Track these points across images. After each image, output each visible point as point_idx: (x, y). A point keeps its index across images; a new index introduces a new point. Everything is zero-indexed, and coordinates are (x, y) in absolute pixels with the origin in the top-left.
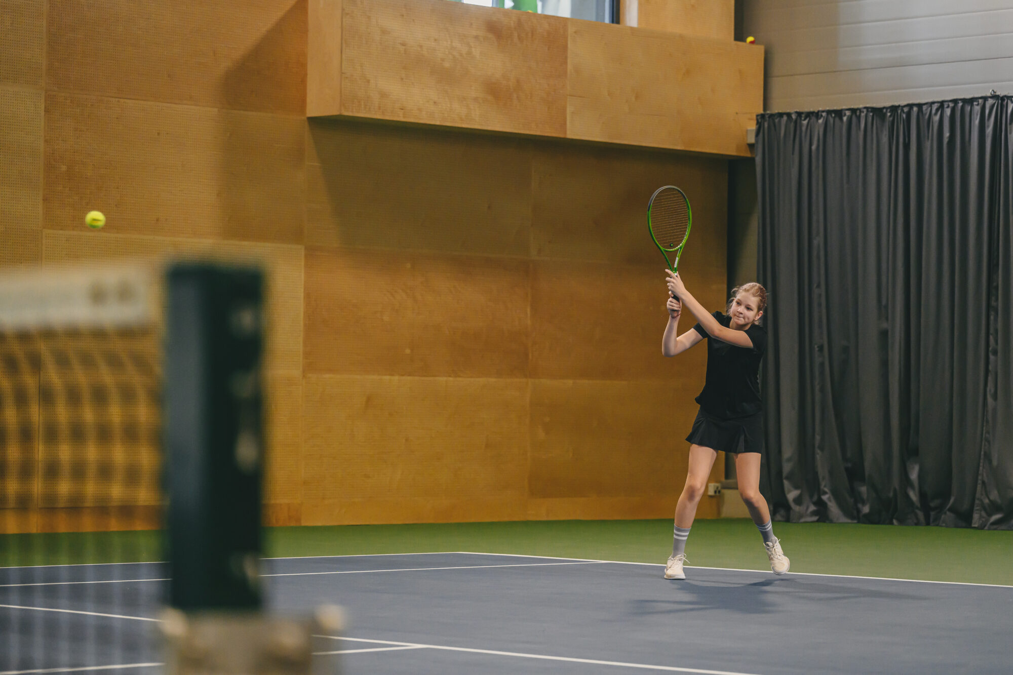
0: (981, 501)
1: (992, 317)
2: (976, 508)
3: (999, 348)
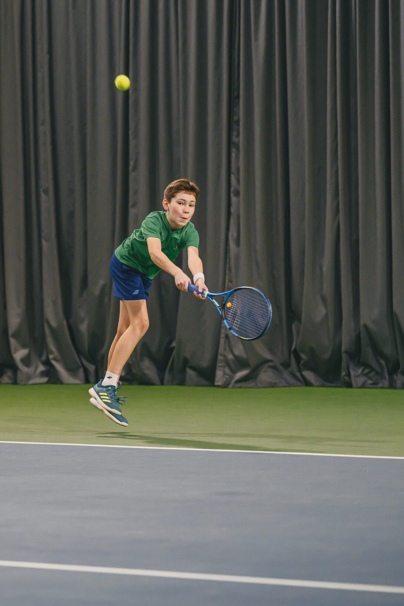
0: (225, 356)
2: (219, 364)
3: (242, 188)
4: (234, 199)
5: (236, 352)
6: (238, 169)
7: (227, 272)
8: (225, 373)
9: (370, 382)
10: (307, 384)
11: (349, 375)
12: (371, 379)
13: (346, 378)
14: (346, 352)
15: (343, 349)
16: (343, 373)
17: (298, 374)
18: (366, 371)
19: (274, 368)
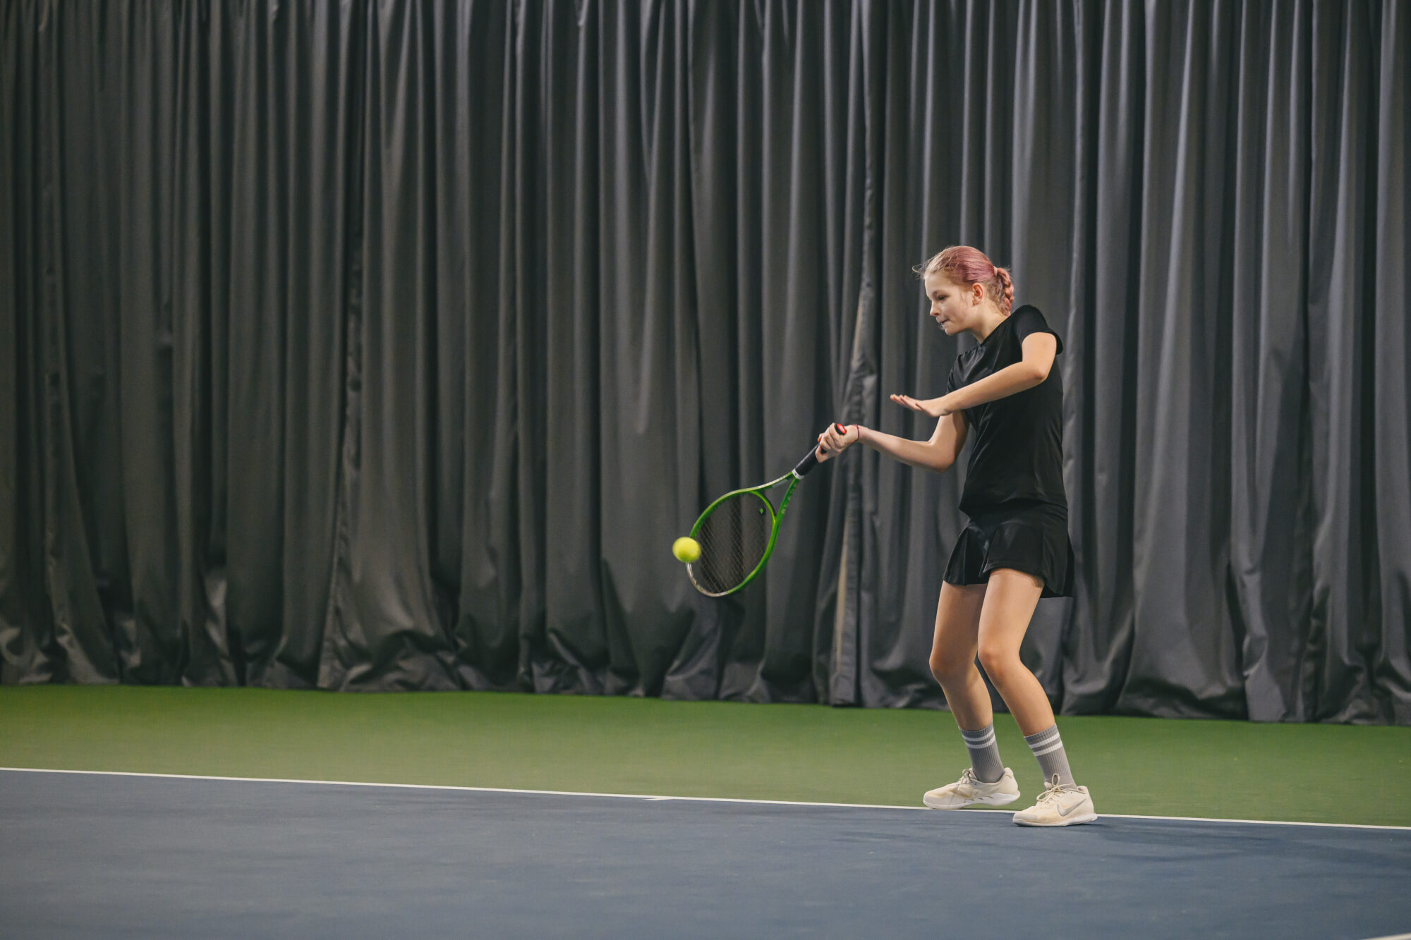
0: (334, 643)
1: (352, 325)
2: (324, 655)
3: (364, 377)
4: (351, 393)
5: (352, 637)
6: (358, 348)
7: (339, 509)
8: (333, 669)
9: (563, 684)
10: (464, 686)
11: (530, 673)
12: (561, 680)
13: (527, 678)
14: (526, 636)
15: (522, 631)
16: (522, 669)
17: (451, 671)
18: (556, 668)
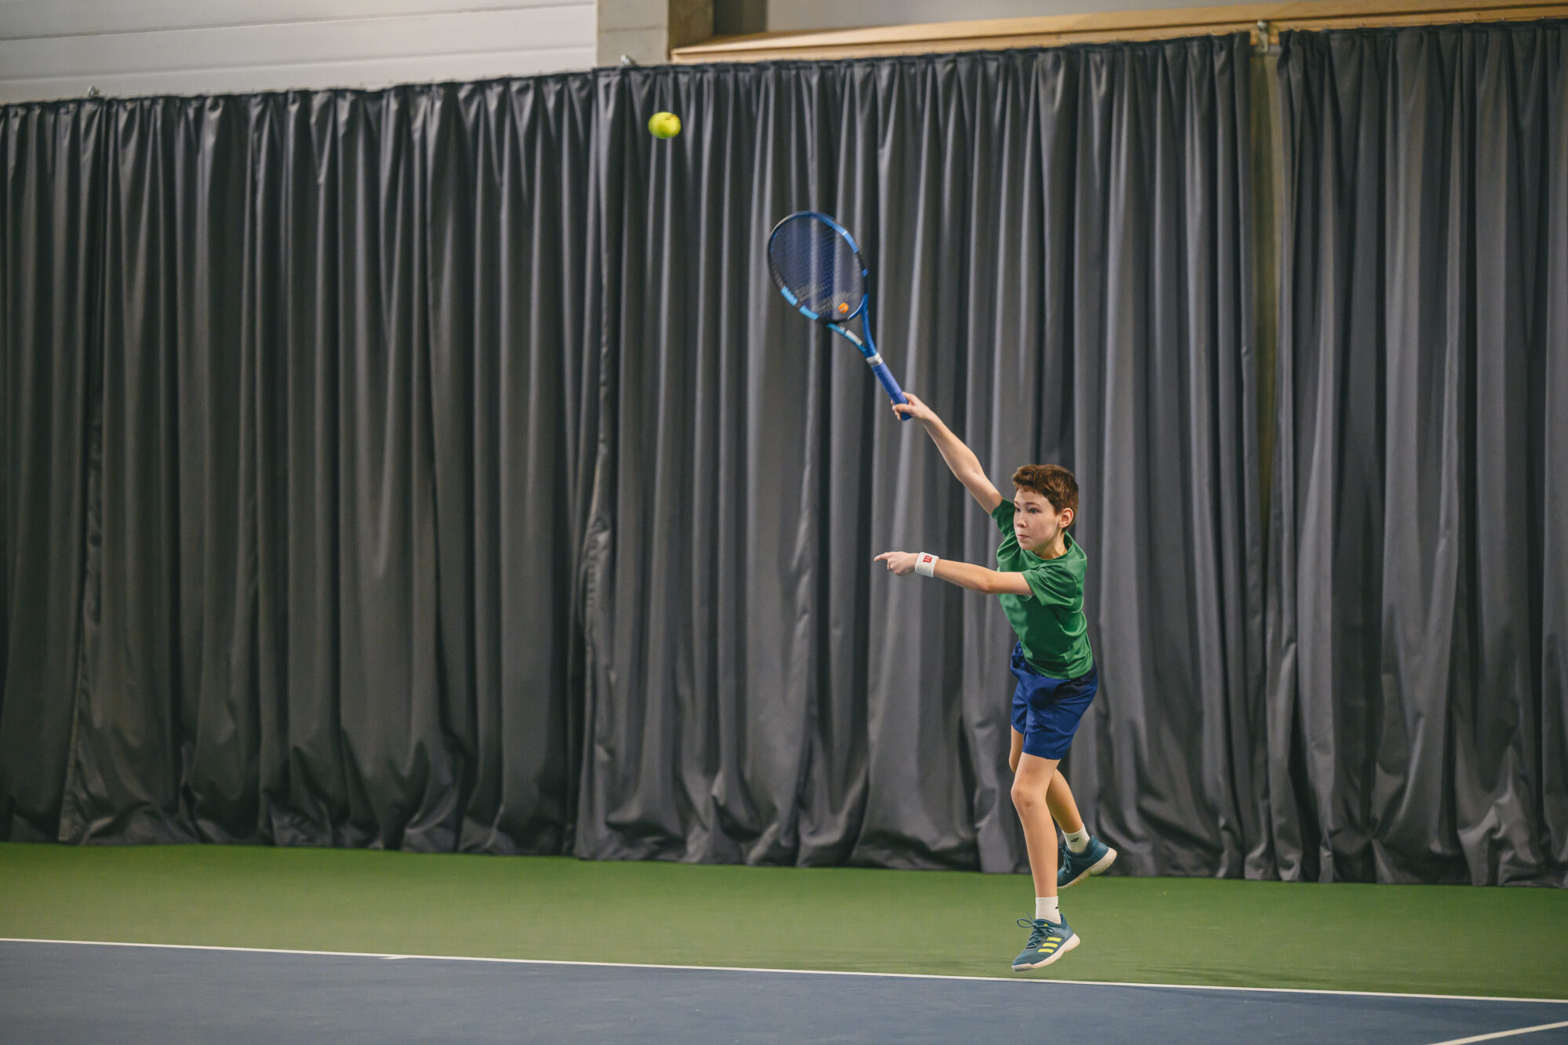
0: (75, 796)
1: (92, 480)
2: (65, 808)
3: (104, 533)
4: (91, 548)
5: (93, 789)
6: (99, 503)
7: (80, 662)
8: (74, 823)
9: (302, 837)
10: (204, 839)
11: (270, 826)
12: (303, 832)
13: (267, 831)
14: (266, 790)
15: (262, 785)
16: (261, 823)
17: (190, 825)
18: (298, 820)
19: (152, 814)
